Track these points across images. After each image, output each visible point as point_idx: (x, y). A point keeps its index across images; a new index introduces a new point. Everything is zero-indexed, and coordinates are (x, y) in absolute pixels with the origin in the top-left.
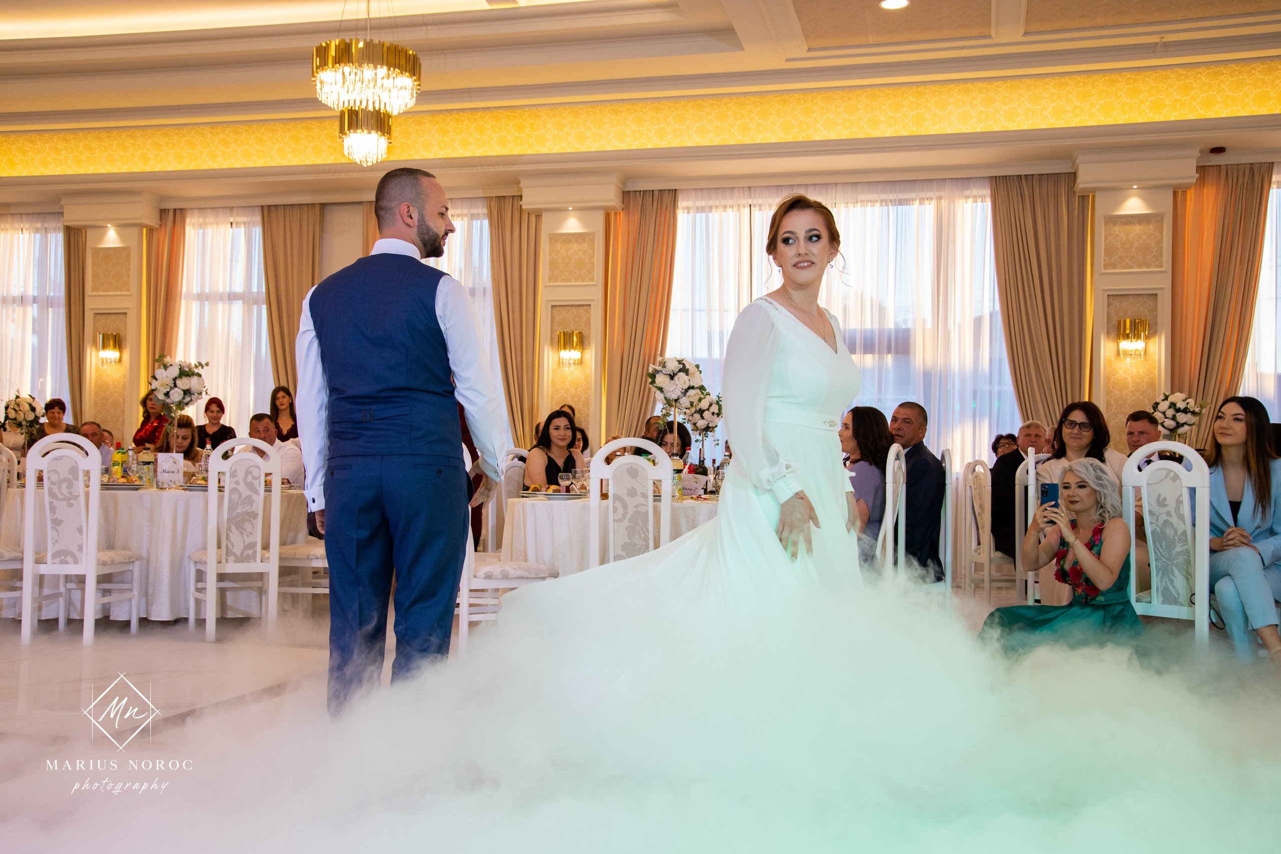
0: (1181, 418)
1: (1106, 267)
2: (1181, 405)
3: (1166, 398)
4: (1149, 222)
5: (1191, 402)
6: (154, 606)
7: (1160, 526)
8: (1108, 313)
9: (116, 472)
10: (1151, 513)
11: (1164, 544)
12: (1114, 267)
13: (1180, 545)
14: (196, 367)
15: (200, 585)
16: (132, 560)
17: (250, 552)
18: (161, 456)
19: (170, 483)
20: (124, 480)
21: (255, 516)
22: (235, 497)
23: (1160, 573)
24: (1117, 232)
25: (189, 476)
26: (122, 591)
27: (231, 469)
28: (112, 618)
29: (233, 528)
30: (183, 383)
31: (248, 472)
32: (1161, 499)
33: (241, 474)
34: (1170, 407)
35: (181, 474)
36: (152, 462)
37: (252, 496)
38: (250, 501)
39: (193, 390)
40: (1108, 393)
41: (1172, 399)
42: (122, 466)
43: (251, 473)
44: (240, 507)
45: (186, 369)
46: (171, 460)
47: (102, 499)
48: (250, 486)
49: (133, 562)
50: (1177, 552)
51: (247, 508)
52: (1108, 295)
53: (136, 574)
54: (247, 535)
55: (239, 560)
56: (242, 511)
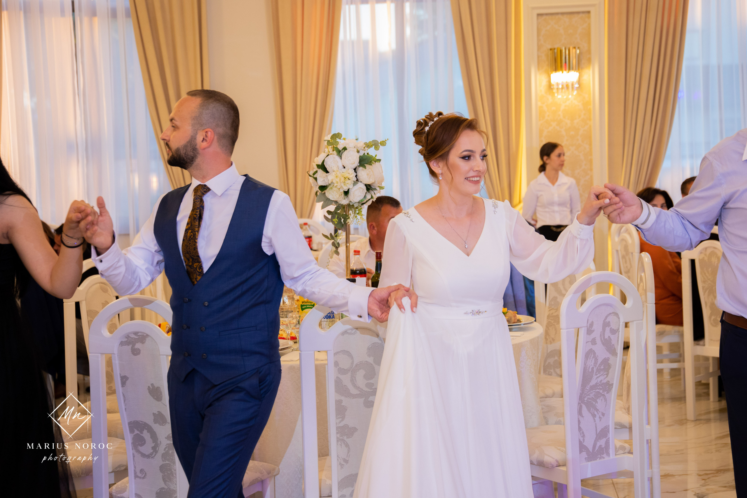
17: (602, 442)
21: (608, 387)
31: (606, 324)
33: (598, 328)
37: (608, 359)
38: (606, 366)
44: (596, 376)
54: (600, 418)
56: (596, 383)
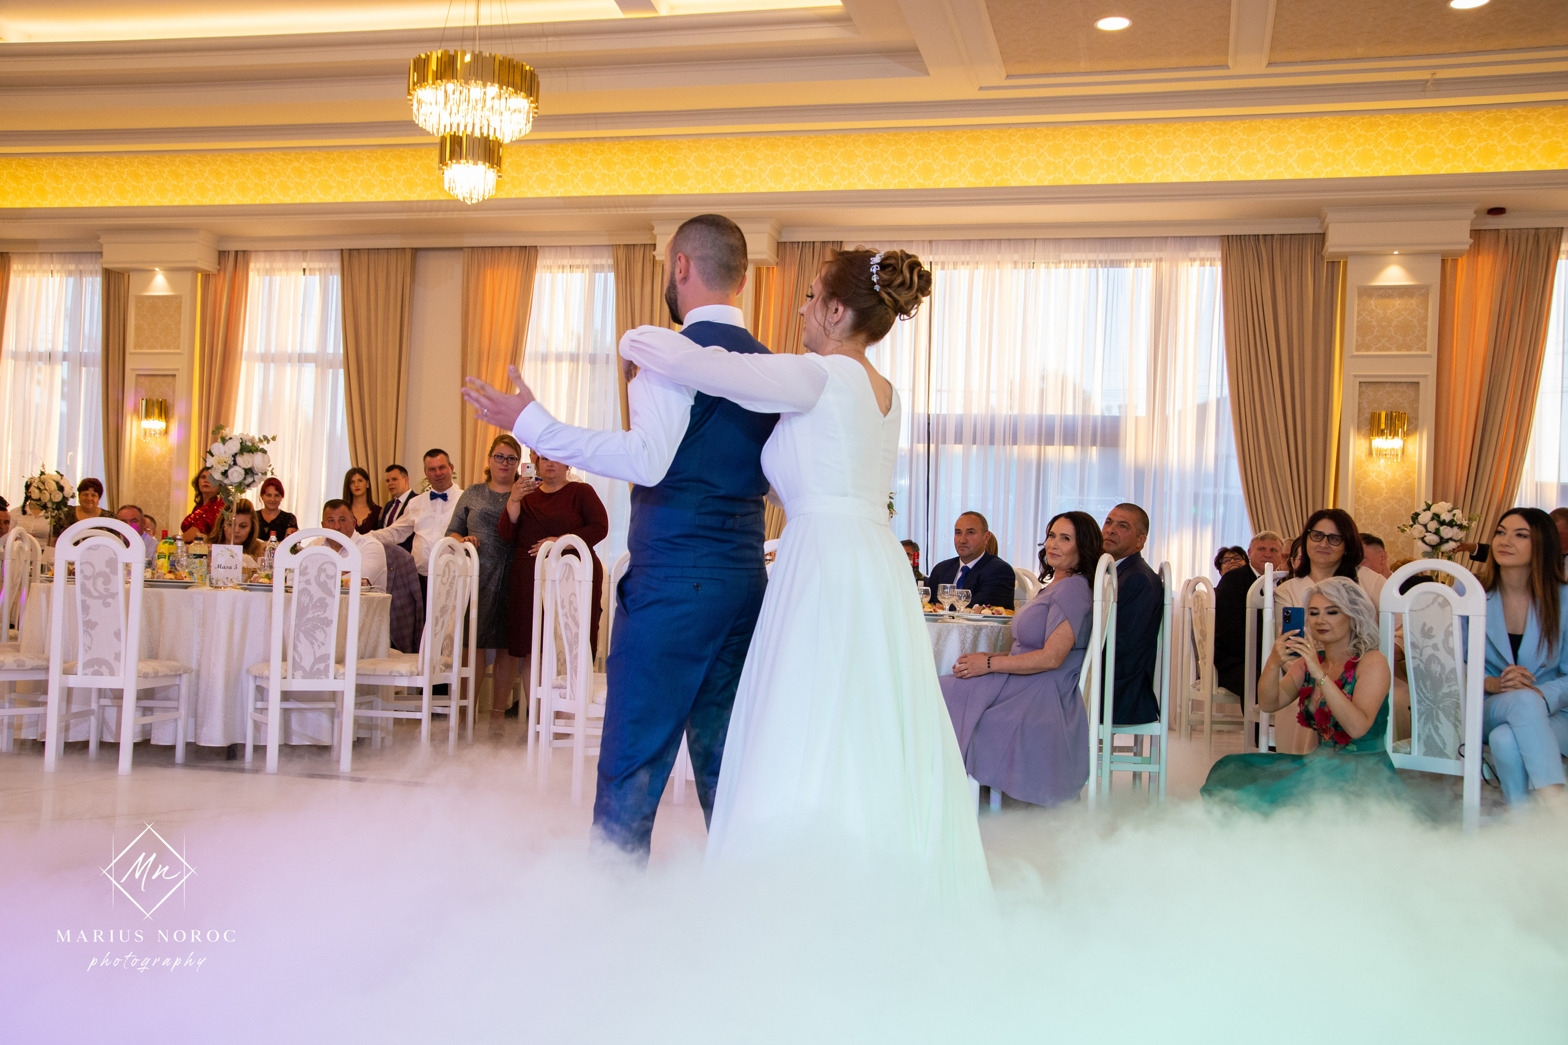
0: (1446, 532)
1: (1358, 349)
2: (1446, 517)
3: (1428, 508)
4: (1411, 296)
5: (1458, 512)
6: (205, 729)
7: (1424, 661)
8: (1359, 404)
9: (162, 566)
10: (1414, 646)
11: (1428, 683)
12: (1368, 349)
13: (1448, 685)
14: (261, 441)
15: (260, 705)
16: (178, 673)
17: (322, 666)
18: (216, 548)
19: (226, 581)
20: (171, 576)
21: (328, 623)
22: (305, 600)
23: (1423, 718)
24: (1373, 307)
25: (249, 573)
26: (165, 709)
27: (301, 565)
28: (153, 742)
29: (302, 637)
30: (245, 461)
31: (321, 570)
32: (1426, 629)
33: (312, 572)
34: (1432, 519)
35: (240, 570)
36: (206, 555)
37: (325, 599)
38: (322, 605)
39: (256, 470)
40: (1357, 500)
41: (1435, 509)
42: (169, 559)
43: (325, 570)
44: (311, 612)
45: (249, 444)
46: (228, 554)
47: (145, 598)
48: (323, 586)
49: (180, 675)
50: (1444, 694)
51: (320, 613)
52: (1360, 382)
53: (184, 690)
54: (319, 645)
55: (307, 675)
56: (314, 617)
